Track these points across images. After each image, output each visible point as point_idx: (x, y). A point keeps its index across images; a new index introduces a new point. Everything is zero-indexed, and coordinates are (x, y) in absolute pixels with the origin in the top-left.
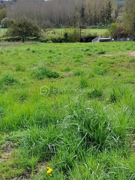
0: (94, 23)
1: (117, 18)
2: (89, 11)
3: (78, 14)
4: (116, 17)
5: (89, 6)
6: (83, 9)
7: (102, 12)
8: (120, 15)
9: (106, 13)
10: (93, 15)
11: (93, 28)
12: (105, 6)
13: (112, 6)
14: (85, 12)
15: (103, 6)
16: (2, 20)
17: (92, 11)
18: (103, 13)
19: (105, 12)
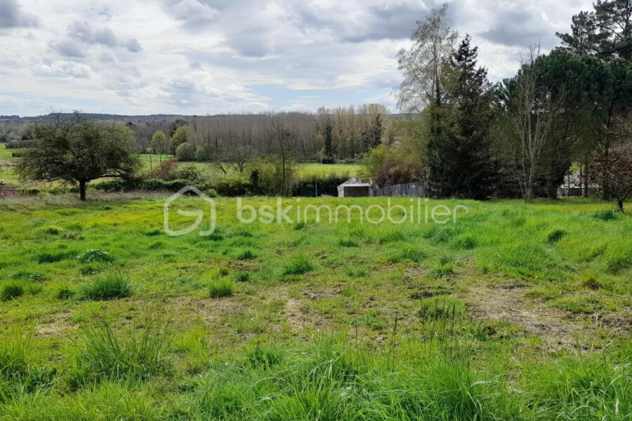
0: (350, 155)
1: (392, 145)
2: (341, 131)
3: (320, 137)
4: (390, 143)
5: (340, 123)
6: (329, 129)
7: (364, 134)
8: (397, 140)
9: (372, 136)
10: (348, 139)
11: (348, 163)
12: (370, 122)
13: (382, 123)
14: (332, 133)
15: (367, 123)
16: (179, 147)
17: (345, 131)
18: (365, 136)
19: (370, 134)
